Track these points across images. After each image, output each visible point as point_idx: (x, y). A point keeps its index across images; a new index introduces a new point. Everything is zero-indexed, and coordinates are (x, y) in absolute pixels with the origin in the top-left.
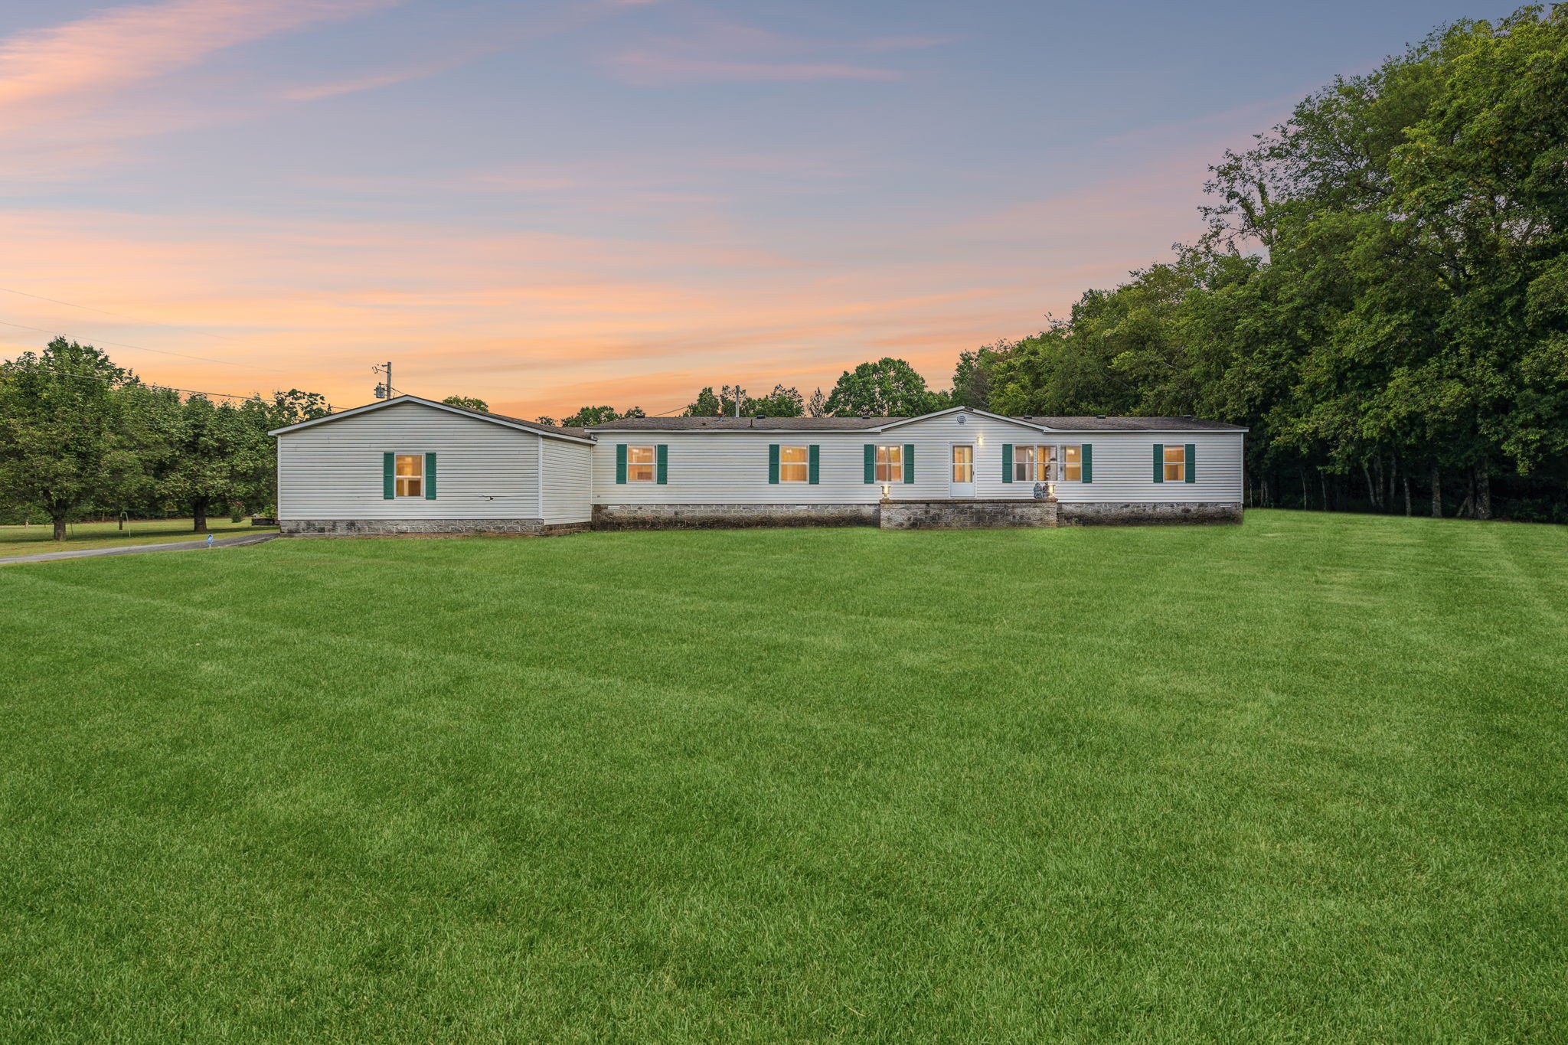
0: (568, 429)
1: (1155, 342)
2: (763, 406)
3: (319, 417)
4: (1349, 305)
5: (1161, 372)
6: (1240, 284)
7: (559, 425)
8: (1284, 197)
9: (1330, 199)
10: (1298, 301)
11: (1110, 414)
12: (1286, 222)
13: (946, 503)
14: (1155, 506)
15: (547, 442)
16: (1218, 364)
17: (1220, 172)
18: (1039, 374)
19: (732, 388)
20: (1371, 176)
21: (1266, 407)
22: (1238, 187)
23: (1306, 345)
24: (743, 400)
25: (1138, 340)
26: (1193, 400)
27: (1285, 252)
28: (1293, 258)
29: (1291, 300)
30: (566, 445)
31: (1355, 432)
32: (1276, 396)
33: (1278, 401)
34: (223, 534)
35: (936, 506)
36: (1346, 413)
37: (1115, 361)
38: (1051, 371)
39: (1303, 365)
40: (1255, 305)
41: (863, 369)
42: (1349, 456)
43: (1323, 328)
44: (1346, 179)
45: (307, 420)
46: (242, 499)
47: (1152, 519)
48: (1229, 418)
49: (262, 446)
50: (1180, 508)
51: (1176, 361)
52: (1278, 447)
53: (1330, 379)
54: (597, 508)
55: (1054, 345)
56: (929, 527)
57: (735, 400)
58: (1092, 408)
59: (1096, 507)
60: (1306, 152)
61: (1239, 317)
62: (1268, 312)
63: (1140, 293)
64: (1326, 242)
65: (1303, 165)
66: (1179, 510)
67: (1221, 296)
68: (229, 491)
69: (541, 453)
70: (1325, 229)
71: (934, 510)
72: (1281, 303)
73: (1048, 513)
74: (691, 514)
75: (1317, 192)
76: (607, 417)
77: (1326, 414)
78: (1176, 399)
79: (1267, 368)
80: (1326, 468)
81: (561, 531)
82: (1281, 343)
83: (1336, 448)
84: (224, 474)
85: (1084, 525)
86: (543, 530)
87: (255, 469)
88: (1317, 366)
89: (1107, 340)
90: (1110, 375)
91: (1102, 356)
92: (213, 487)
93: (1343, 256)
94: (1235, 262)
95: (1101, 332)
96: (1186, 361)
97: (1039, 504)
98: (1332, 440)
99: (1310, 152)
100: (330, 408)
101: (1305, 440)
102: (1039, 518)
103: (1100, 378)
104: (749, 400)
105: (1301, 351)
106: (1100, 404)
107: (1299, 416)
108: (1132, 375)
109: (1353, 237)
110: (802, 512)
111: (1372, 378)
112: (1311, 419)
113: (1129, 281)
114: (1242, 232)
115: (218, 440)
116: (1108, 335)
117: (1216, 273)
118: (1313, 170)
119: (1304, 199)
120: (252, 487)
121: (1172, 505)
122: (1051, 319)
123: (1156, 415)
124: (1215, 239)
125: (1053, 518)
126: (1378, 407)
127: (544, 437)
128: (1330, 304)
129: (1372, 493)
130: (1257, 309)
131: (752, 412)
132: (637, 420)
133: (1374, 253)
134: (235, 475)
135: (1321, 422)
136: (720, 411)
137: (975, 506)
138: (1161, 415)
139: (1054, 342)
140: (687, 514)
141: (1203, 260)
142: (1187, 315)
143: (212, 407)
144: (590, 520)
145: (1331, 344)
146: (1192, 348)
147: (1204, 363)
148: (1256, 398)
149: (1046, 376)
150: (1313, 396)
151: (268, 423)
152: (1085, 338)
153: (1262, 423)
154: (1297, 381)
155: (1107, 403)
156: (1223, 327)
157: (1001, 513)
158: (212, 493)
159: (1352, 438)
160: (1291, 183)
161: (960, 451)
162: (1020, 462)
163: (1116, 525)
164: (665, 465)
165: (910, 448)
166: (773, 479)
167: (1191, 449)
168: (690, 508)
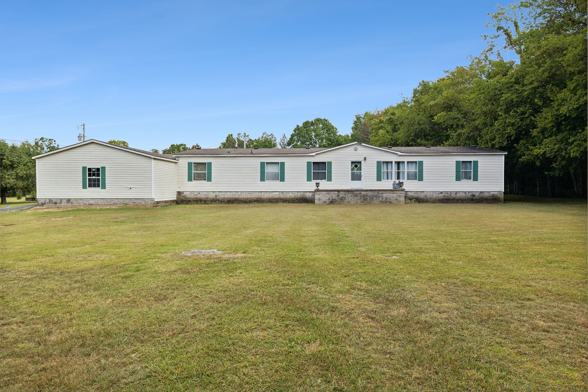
0: (165, 155)
1: (457, 107)
2: (257, 143)
3: (53, 150)
4: (564, 85)
5: (460, 123)
6: (504, 75)
7: (161, 153)
8: (528, 28)
9: (554, 28)
10: (536, 84)
11: (433, 145)
12: (530, 41)
13: (348, 191)
14: (456, 193)
15: (156, 161)
16: (491, 118)
17: (493, 16)
18: (396, 125)
19: (242, 134)
20: (577, 15)
21: (517, 140)
22: (503, 24)
23: (540, 107)
24: (247, 140)
25: (448, 107)
26: (477, 137)
27: (528, 58)
28: (533, 61)
29: (531, 83)
30: (164, 163)
31: (566, 154)
32: (522, 135)
33: (524, 137)
34: (13, 205)
35: (343, 193)
36: (561, 144)
37: (435, 118)
38: (402, 123)
39: (538, 118)
40: (511, 87)
41: (306, 124)
42: (563, 166)
43: (549, 98)
44: (563, 17)
45: (48, 152)
46: (21, 189)
47: (455, 200)
48: (496, 147)
49: (29, 164)
50: (470, 194)
51: (468, 117)
52: (523, 162)
53: (552, 126)
54: (179, 193)
55: (404, 110)
56: (340, 204)
57: (244, 140)
58: (423, 142)
59: (425, 194)
60: (541, 3)
61: (503, 93)
62: (519, 90)
63: (449, 81)
64: (552, 51)
65: (539, 11)
67: (493, 82)
68: (16, 185)
69: (153, 167)
70: (551, 45)
71: (342, 195)
72: (526, 85)
73: (400, 196)
74: (223, 196)
75: (547, 25)
76: (183, 148)
77: (550, 144)
78: (468, 137)
79: (518, 120)
80: (550, 173)
81: (163, 204)
82: (525, 106)
83: (556, 162)
84: (13, 177)
85: (419, 203)
86: (154, 204)
87: (26, 175)
88: (546, 118)
89: (431, 107)
90: (433, 125)
91: (429, 115)
92: (9, 183)
93: (561, 59)
94: (501, 64)
95: (428, 102)
96: (474, 117)
97: (395, 192)
98: (554, 158)
99: (543, 3)
100: (58, 146)
101: (538, 158)
102: (395, 199)
103: (427, 126)
104: (250, 140)
105: (537, 110)
106: (428, 140)
107: (535, 145)
108: (444, 125)
109: (567, 49)
110: (276, 195)
111: (576, 124)
112: (542, 147)
113: (444, 76)
114: (505, 47)
115: (10, 161)
116: (432, 104)
117: (490, 70)
118: (545, 13)
119: (540, 29)
120: (25, 183)
121: (465, 192)
122: (402, 96)
123: (457, 145)
124: (490, 52)
125: (402, 199)
126: (579, 140)
127: (154, 159)
128: (553, 85)
129: (575, 187)
130: (512, 89)
131: (252, 146)
132: (197, 150)
133: (579, 57)
134: (18, 178)
135: (547, 149)
136: (236, 146)
137: (362, 192)
138: (460, 146)
139: (404, 108)
140: (221, 196)
141: (483, 64)
142: (474, 93)
143: (7, 146)
144: (176, 199)
145: (554, 107)
146: (477, 110)
147: (483, 118)
148: (512, 136)
149: (399, 126)
150: (543, 134)
151: (32, 153)
152: (420, 106)
153: (515, 149)
154: (535, 127)
155: (431, 140)
156: (494, 99)
157: (376, 196)
158: (8, 186)
159: (564, 157)
160: (532, 20)
161: (356, 165)
162: (385, 170)
163: (435, 203)
164: (211, 172)
165: (330, 163)
166: (262, 179)
167: (476, 163)
168: (223, 193)
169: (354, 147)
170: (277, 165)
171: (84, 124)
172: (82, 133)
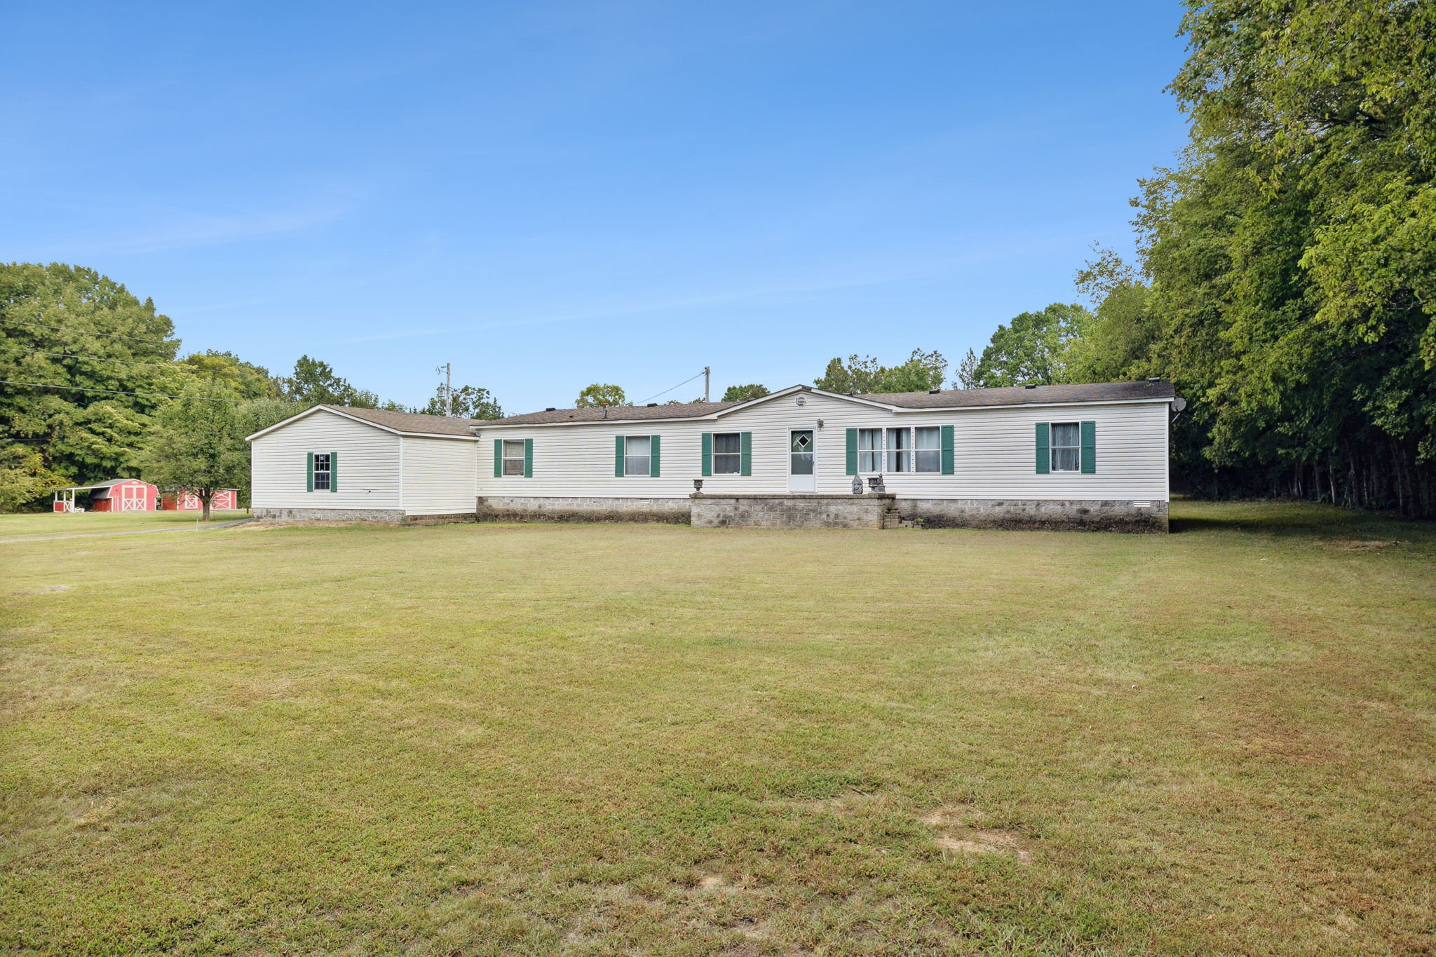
13: (755, 498)
14: (1039, 504)
15: (411, 441)
30: (439, 442)
35: (745, 502)
47: (1035, 522)
50: (1075, 507)
54: (481, 500)
56: (739, 526)
59: (960, 505)
66: (1072, 511)
69: (402, 451)
71: (743, 506)
74: (551, 508)
81: (431, 521)
86: (406, 519)
97: (857, 501)
102: (856, 517)
110: (645, 507)
121: (1062, 504)
127: (404, 436)
137: (786, 502)
140: (549, 507)
144: (475, 511)
157: (814, 511)
161: (802, 438)
162: (868, 449)
163: (985, 528)
164: (531, 459)
165: (748, 435)
166: (619, 473)
167: (1090, 427)
168: (551, 501)
169: (798, 397)
170: (645, 441)
171: (448, 364)
172: (445, 383)
